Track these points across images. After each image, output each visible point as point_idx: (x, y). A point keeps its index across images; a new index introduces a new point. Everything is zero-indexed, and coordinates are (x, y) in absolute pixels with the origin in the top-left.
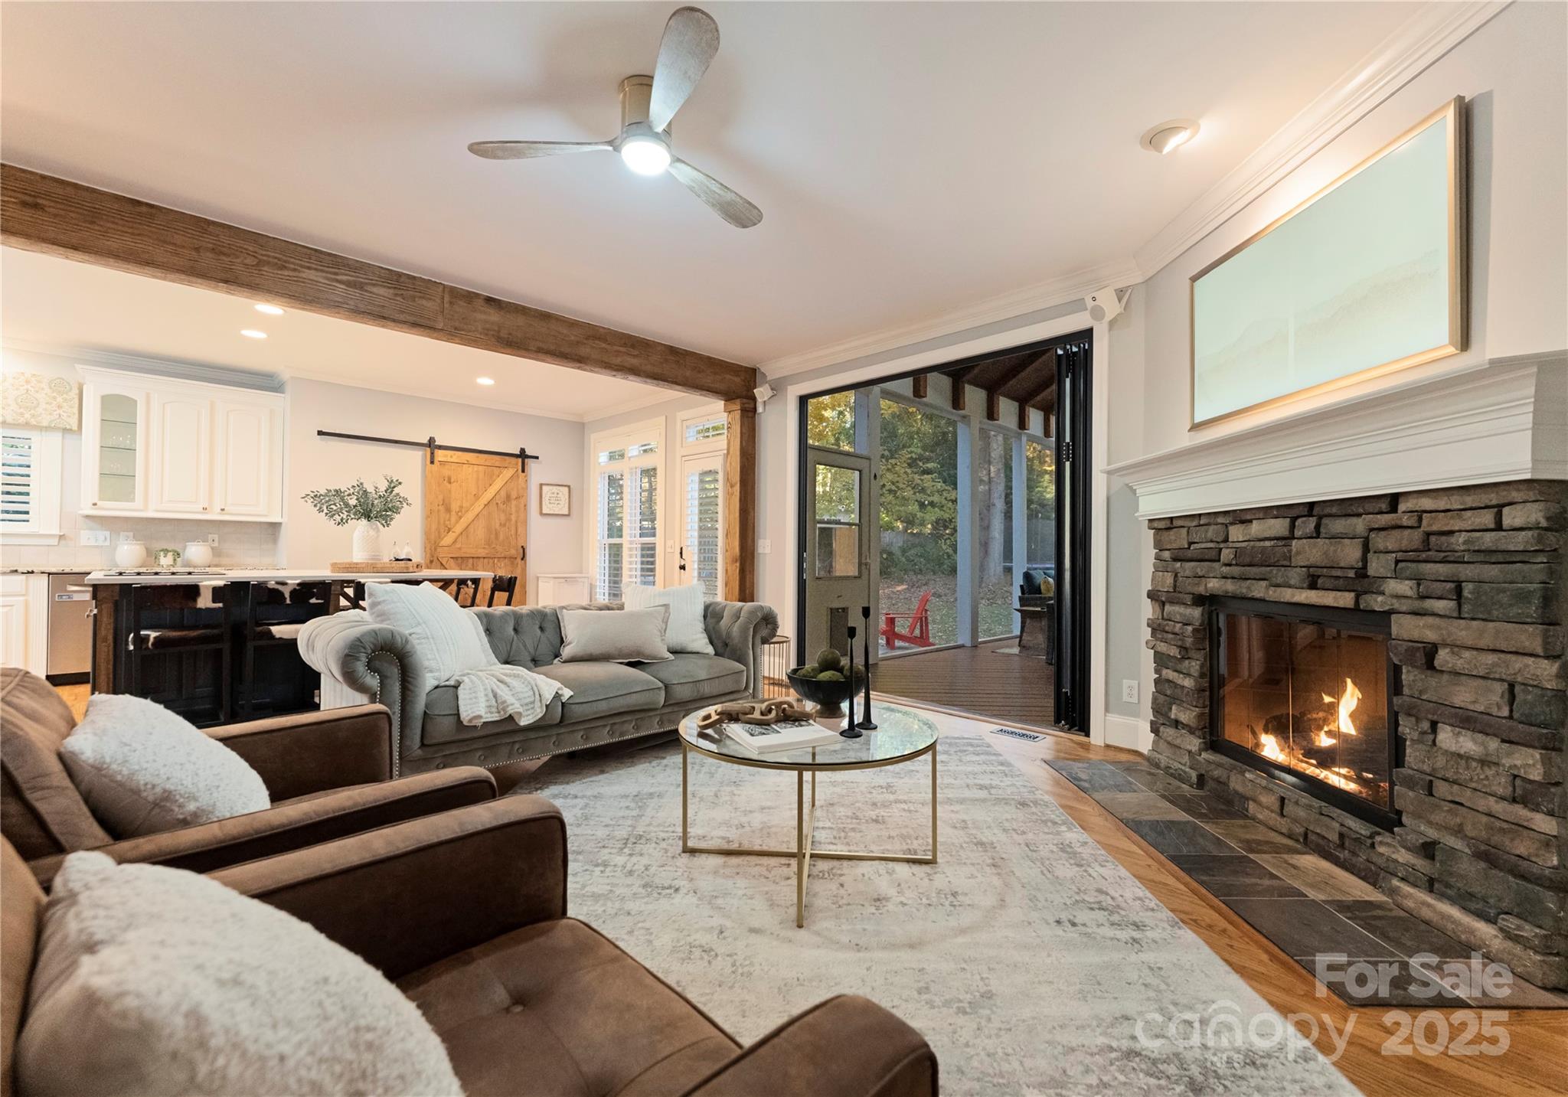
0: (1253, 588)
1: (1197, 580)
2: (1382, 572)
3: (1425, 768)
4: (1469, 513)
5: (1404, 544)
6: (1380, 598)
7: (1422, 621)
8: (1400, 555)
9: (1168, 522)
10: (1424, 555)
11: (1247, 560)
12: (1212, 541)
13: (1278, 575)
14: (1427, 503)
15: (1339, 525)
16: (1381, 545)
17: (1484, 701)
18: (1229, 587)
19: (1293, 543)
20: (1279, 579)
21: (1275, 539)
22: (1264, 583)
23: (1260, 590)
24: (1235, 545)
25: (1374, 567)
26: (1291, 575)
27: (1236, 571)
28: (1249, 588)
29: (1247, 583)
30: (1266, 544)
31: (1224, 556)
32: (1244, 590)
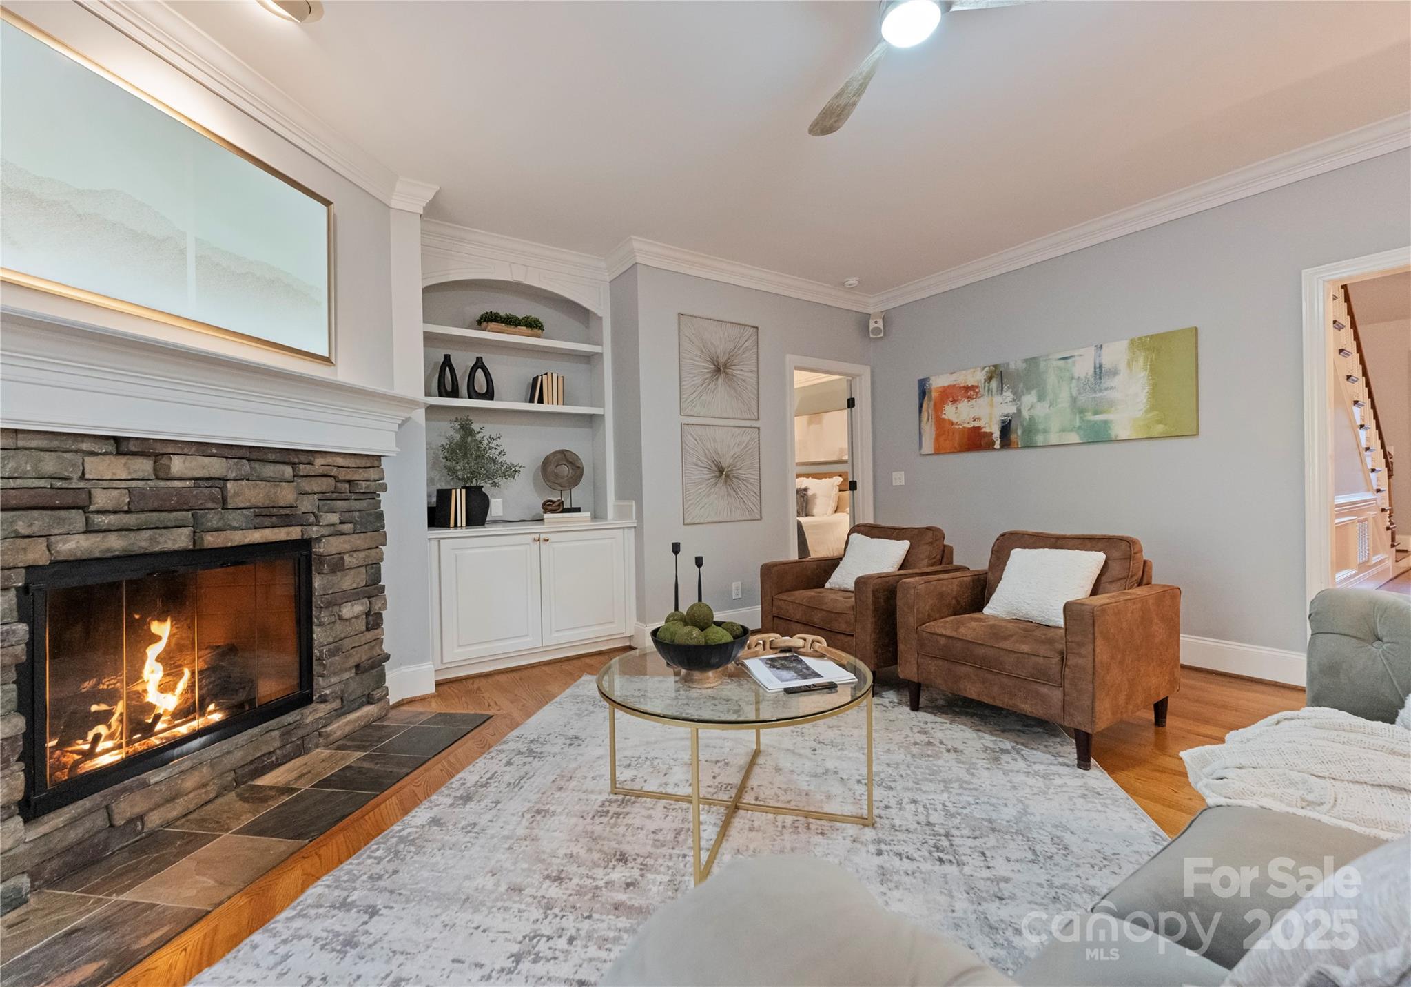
0: (161, 540)
2: (310, 508)
3: (331, 640)
4: (361, 470)
5: (324, 488)
6: (315, 528)
7: (341, 538)
8: (320, 496)
10: (334, 495)
11: (154, 504)
12: (45, 478)
14: (340, 461)
15: (269, 470)
16: (307, 489)
17: (357, 580)
18: (115, 543)
19: (229, 485)
20: (215, 523)
21: (195, 479)
22: (187, 531)
23: (179, 540)
24: (115, 484)
25: (306, 505)
26: (234, 518)
27: (131, 520)
28: (152, 540)
29: (148, 533)
30: (177, 484)
31: (101, 499)
32: (144, 544)
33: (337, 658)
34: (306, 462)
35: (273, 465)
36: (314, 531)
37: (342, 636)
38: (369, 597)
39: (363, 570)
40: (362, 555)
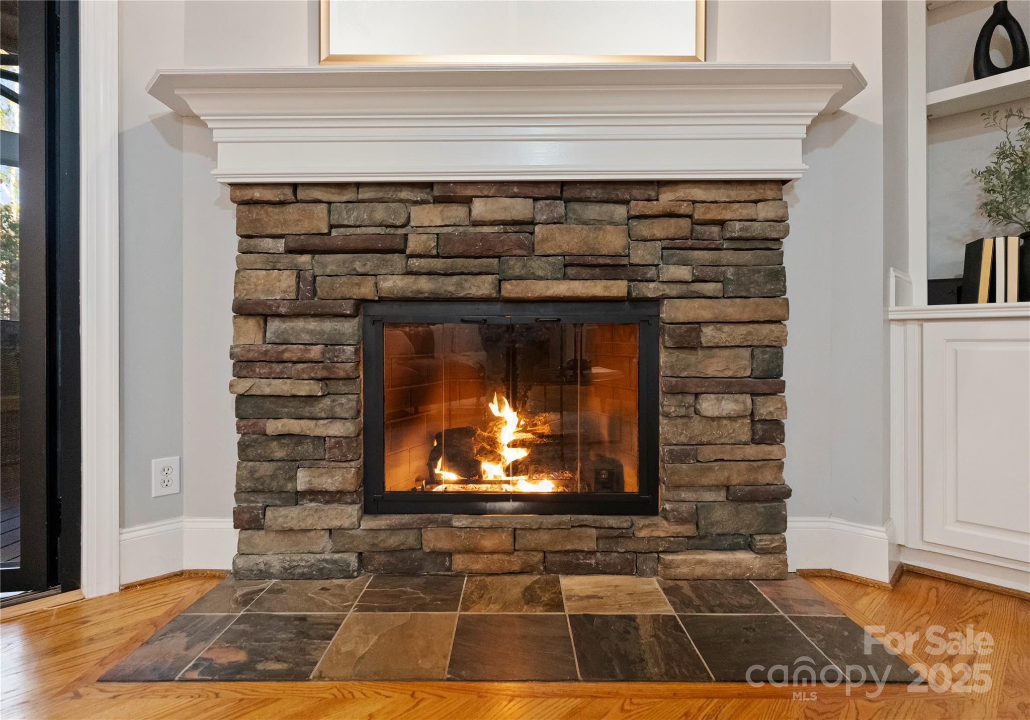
0: (467, 285)
1: (356, 279)
2: (649, 259)
4: (736, 206)
5: (672, 233)
6: (652, 285)
7: (697, 303)
8: (665, 243)
9: (289, 192)
10: (690, 243)
11: (459, 248)
12: (380, 225)
13: (515, 266)
14: (698, 193)
15: (592, 211)
16: (646, 233)
17: (733, 367)
18: (425, 285)
19: (537, 228)
20: (517, 271)
21: (504, 223)
22: (489, 278)
23: (482, 286)
24: (428, 230)
25: (640, 254)
26: (537, 266)
27: (438, 264)
28: (459, 285)
29: (455, 279)
30: (486, 229)
31: (415, 243)
32: (451, 288)
33: (684, 466)
34: (643, 198)
35: (599, 205)
36: (650, 290)
37: (705, 439)
38: (753, 394)
39: (746, 353)
40: (743, 329)
